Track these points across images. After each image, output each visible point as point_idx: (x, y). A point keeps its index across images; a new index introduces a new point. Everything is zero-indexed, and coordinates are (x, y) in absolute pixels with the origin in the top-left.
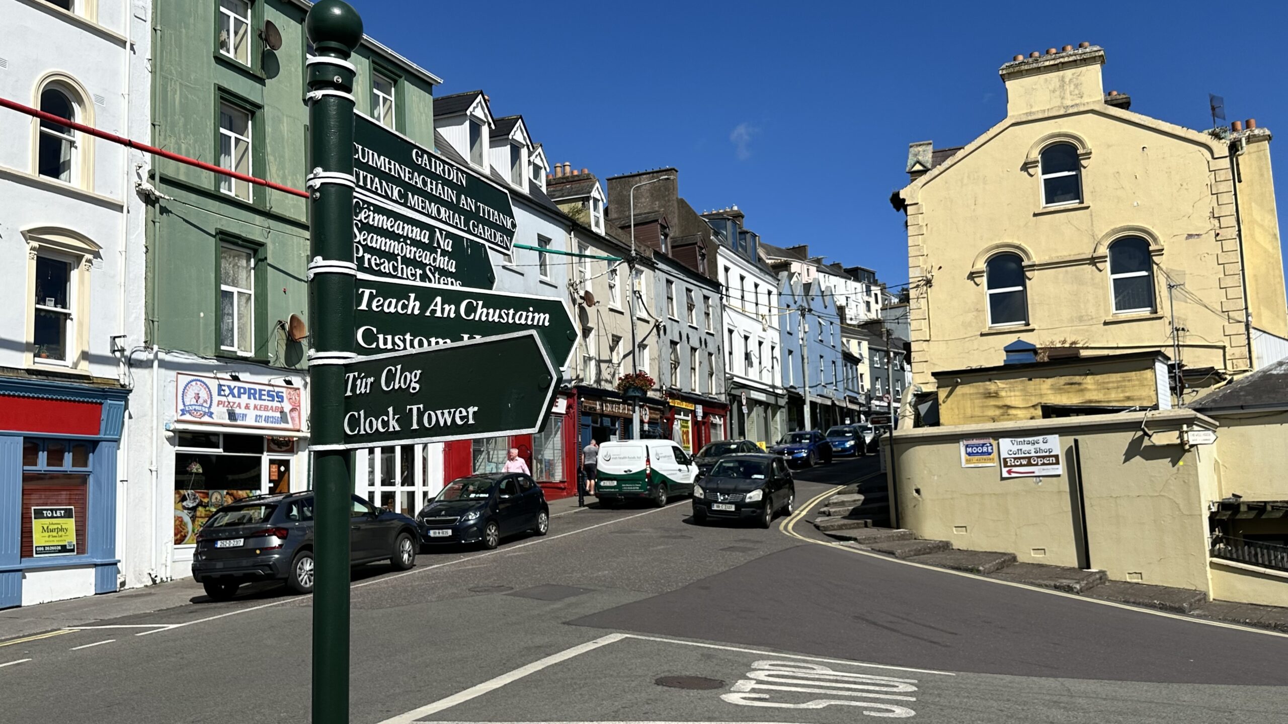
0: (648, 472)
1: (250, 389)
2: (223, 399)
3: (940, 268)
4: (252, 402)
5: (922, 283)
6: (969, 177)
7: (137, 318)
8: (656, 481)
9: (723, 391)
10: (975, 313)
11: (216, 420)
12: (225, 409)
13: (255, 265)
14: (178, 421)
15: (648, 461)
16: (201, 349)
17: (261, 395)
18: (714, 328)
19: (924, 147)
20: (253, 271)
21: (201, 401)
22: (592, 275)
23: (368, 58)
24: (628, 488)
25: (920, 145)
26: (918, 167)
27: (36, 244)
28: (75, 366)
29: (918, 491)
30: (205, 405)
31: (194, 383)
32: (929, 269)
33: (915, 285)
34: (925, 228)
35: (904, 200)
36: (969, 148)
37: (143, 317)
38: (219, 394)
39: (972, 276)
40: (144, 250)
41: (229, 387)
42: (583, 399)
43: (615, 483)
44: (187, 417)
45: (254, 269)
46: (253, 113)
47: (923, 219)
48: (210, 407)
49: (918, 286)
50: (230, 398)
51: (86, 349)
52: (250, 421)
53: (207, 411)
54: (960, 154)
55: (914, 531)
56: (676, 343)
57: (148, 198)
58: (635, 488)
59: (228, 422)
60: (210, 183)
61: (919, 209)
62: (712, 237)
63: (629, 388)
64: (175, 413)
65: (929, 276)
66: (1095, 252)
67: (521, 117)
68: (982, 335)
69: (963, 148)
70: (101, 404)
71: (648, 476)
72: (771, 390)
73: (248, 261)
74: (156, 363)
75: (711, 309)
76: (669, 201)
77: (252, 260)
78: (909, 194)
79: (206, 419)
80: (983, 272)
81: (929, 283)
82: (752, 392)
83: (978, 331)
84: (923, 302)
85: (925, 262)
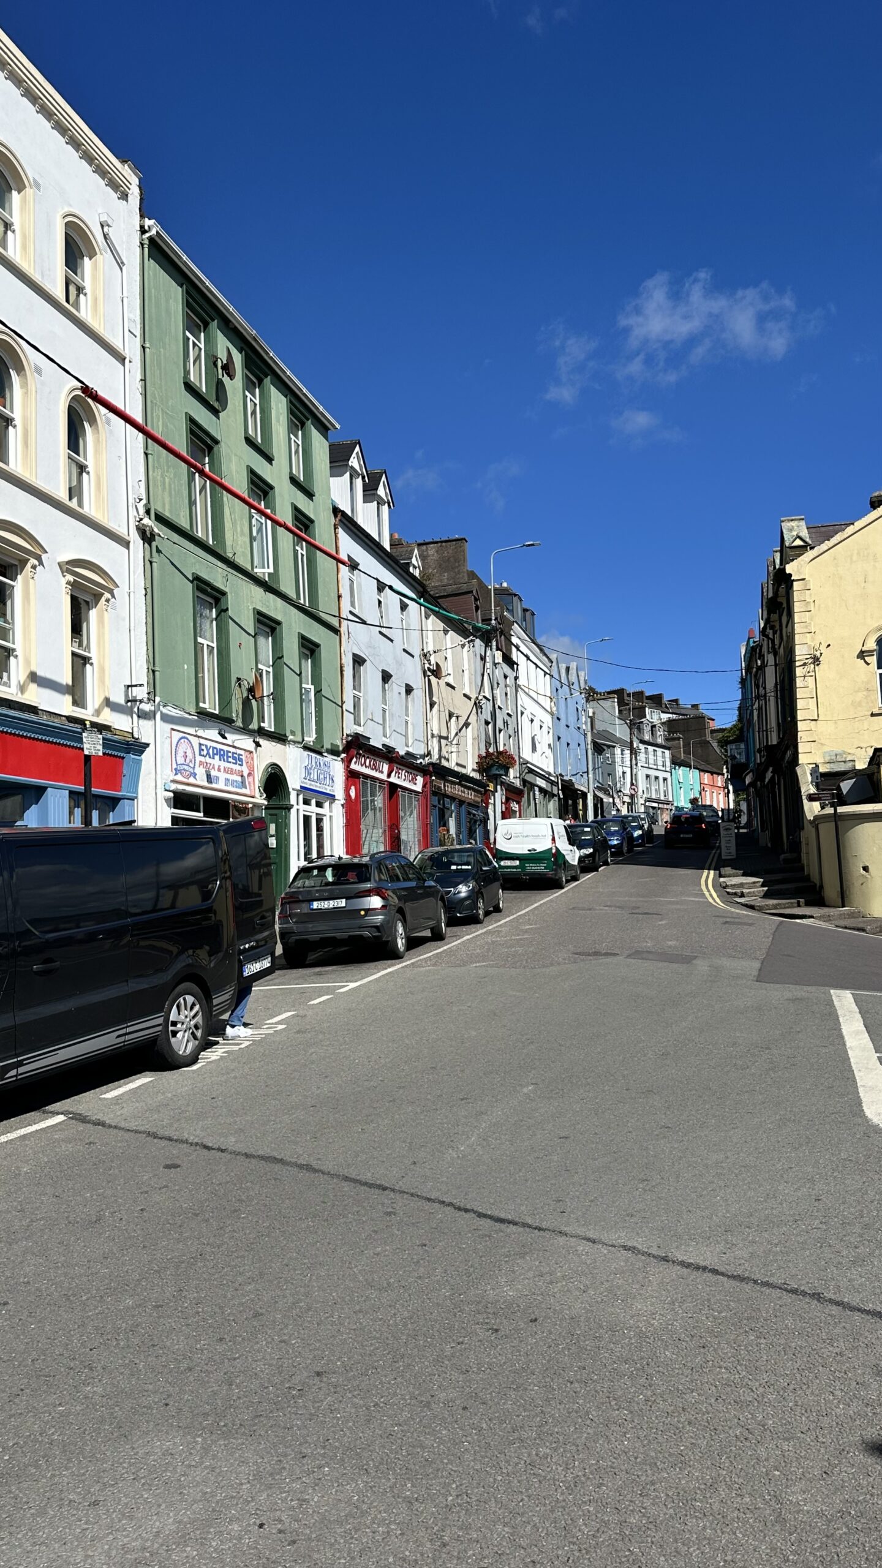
0: (554, 851)
1: (221, 750)
2: (202, 759)
3: (829, 645)
4: (223, 764)
5: (811, 661)
6: (858, 554)
7: (141, 666)
9: (518, 776)
10: (865, 693)
11: (199, 783)
12: (204, 769)
13: (217, 617)
14: (174, 781)
15: (553, 839)
16: (187, 704)
17: (228, 757)
18: (512, 710)
19: (796, 522)
20: (214, 622)
21: (188, 761)
23: (286, 397)
24: (532, 868)
25: (792, 520)
26: (798, 542)
27: (71, 578)
28: (98, 712)
30: (191, 765)
31: (182, 741)
32: (817, 647)
33: (802, 663)
34: (812, 604)
35: (790, 575)
36: (859, 524)
37: (146, 667)
38: (200, 755)
39: (862, 655)
40: (144, 592)
41: (206, 746)
42: (433, 778)
43: (517, 863)
44: (179, 778)
45: (216, 619)
46: (210, 449)
47: (811, 595)
48: (194, 768)
49: (805, 664)
50: (208, 759)
51: (108, 696)
52: (221, 785)
53: (191, 770)
54: (850, 530)
55: (862, 910)
57: (147, 537)
58: (540, 868)
59: (205, 784)
60: (186, 523)
61: (806, 585)
62: (505, 613)
63: (492, 766)
64: (169, 772)
65: (818, 654)
67: (385, 473)
68: (873, 715)
69: (853, 524)
70: (123, 758)
71: (554, 855)
72: (547, 776)
73: (211, 611)
74: (158, 716)
75: (508, 688)
76: (459, 573)
77: (214, 610)
78: (796, 569)
79: (192, 780)
80: (873, 651)
81: (816, 660)
82: (537, 778)
83: (869, 711)
84: (811, 680)
85: (813, 639)
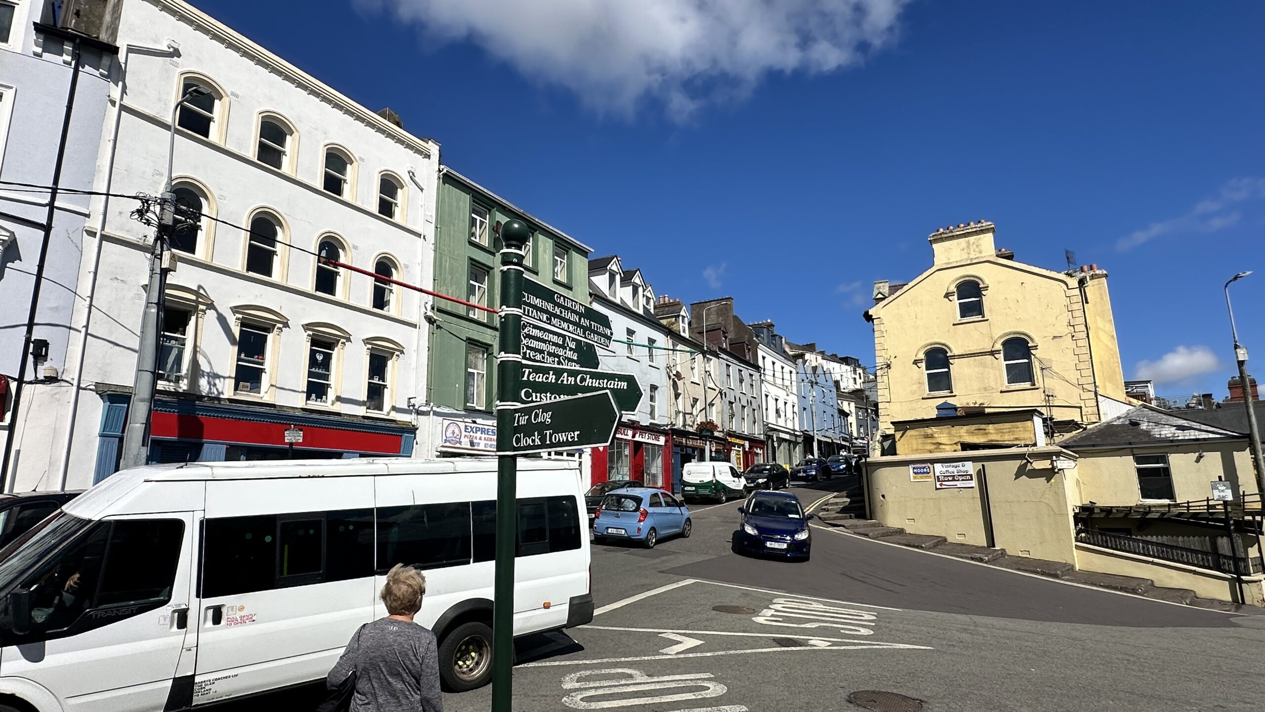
0: (714, 482)
1: (482, 428)
2: (467, 434)
3: (896, 357)
4: (483, 436)
5: (885, 366)
6: (911, 302)
7: (422, 387)
8: (719, 487)
9: (762, 432)
10: (918, 385)
11: (463, 446)
12: (468, 440)
13: (487, 357)
14: (443, 446)
15: (714, 475)
16: (456, 405)
17: (488, 432)
18: (757, 394)
19: (883, 284)
20: (485, 361)
21: (455, 435)
22: (681, 361)
23: (552, 239)
24: (702, 492)
25: (881, 283)
26: (880, 296)
27: (370, 346)
28: (388, 413)
29: (883, 496)
30: (457, 437)
31: (452, 425)
32: (889, 358)
33: (880, 367)
34: (885, 332)
35: (872, 316)
36: (911, 284)
37: (426, 387)
38: (465, 431)
39: (916, 362)
40: (427, 349)
41: (471, 427)
42: (675, 437)
43: (694, 488)
45: (486, 359)
46: (488, 272)
47: (884, 327)
48: (460, 439)
49: (882, 368)
50: (471, 433)
51: (394, 405)
52: (482, 447)
53: (458, 440)
54: (906, 288)
55: (881, 522)
56: (733, 403)
57: (430, 320)
58: (706, 492)
59: (469, 447)
60: (464, 311)
61: (881, 321)
62: (754, 339)
63: (703, 430)
64: (441, 442)
65: (889, 362)
66: (993, 347)
67: (639, 270)
68: (923, 399)
69: (907, 284)
70: (401, 436)
71: (714, 484)
72: (793, 432)
73: (483, 355)
74: (432, 413)
75: (754, 382)
76: (728, 317)
77: (485, 354)
78: (875, 312)
79: (458, 445)
80: (922, 360)
81: (889, 366)
82: (780, 433)
83: (920, 396)
84: (885, 378)
85: (886, 354)
